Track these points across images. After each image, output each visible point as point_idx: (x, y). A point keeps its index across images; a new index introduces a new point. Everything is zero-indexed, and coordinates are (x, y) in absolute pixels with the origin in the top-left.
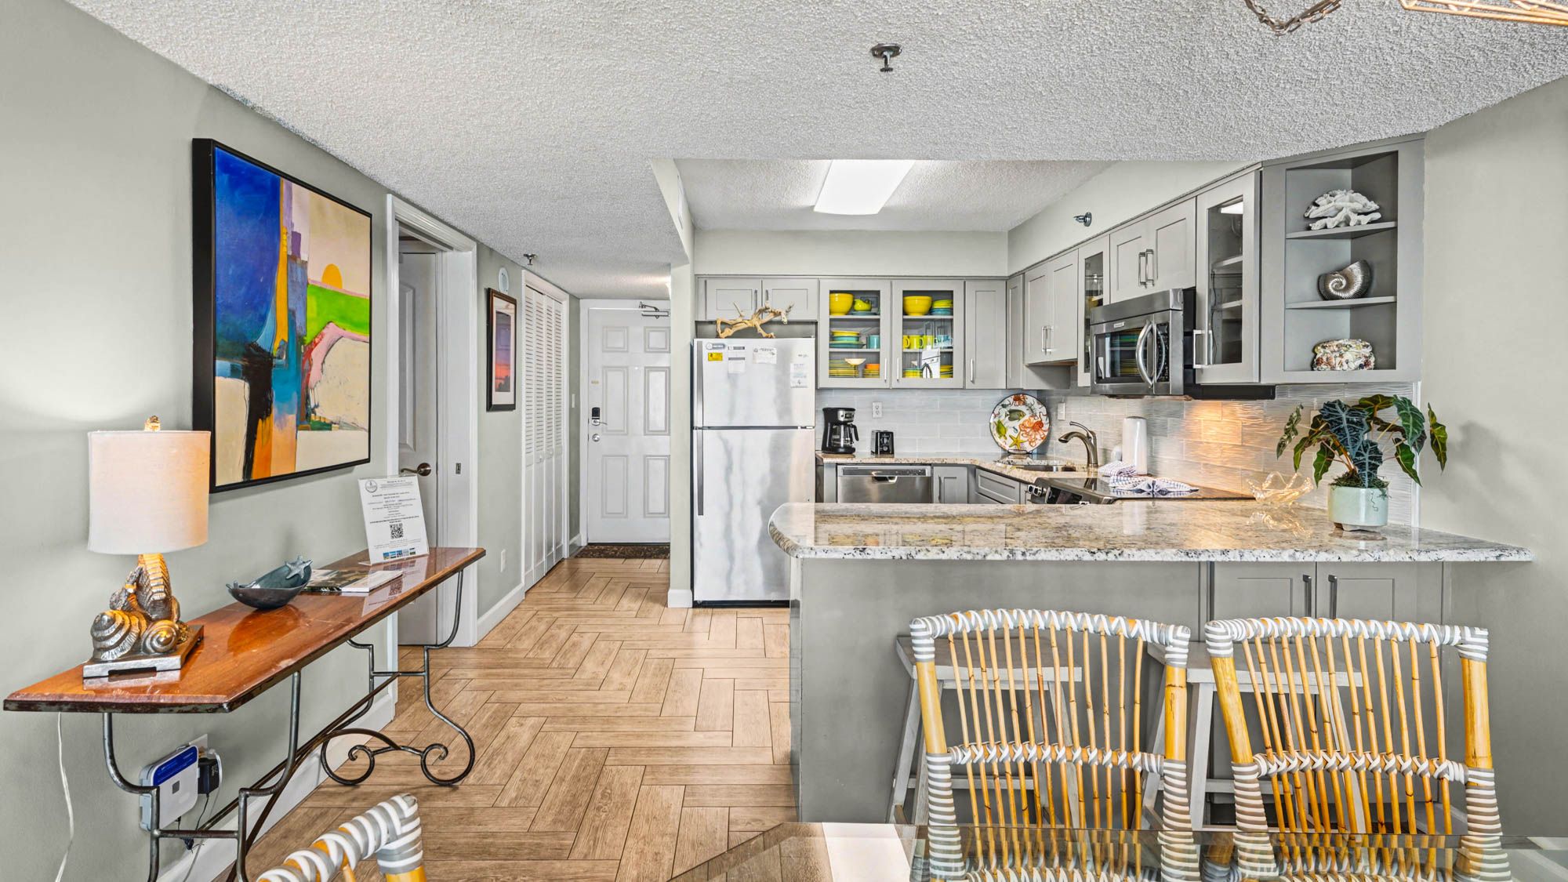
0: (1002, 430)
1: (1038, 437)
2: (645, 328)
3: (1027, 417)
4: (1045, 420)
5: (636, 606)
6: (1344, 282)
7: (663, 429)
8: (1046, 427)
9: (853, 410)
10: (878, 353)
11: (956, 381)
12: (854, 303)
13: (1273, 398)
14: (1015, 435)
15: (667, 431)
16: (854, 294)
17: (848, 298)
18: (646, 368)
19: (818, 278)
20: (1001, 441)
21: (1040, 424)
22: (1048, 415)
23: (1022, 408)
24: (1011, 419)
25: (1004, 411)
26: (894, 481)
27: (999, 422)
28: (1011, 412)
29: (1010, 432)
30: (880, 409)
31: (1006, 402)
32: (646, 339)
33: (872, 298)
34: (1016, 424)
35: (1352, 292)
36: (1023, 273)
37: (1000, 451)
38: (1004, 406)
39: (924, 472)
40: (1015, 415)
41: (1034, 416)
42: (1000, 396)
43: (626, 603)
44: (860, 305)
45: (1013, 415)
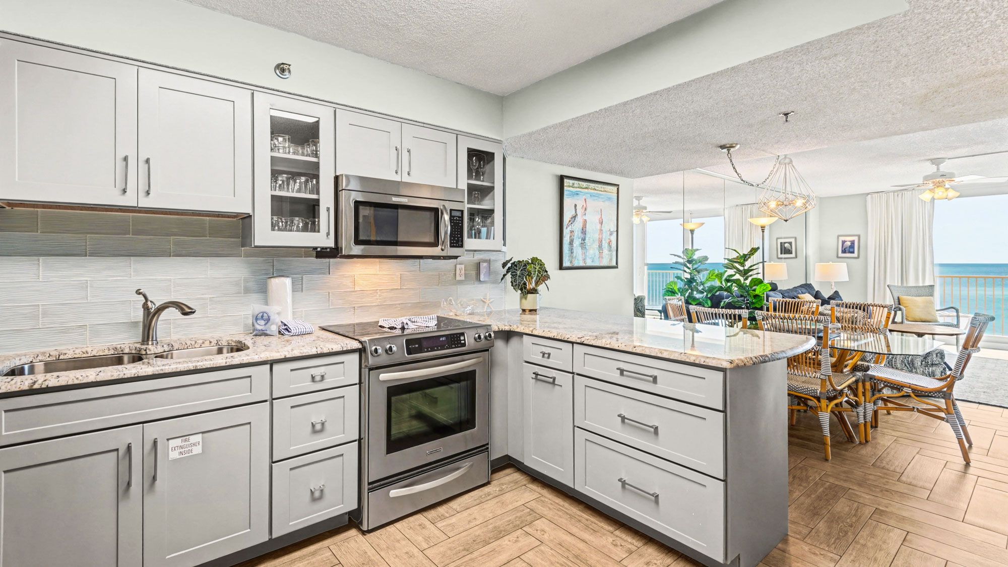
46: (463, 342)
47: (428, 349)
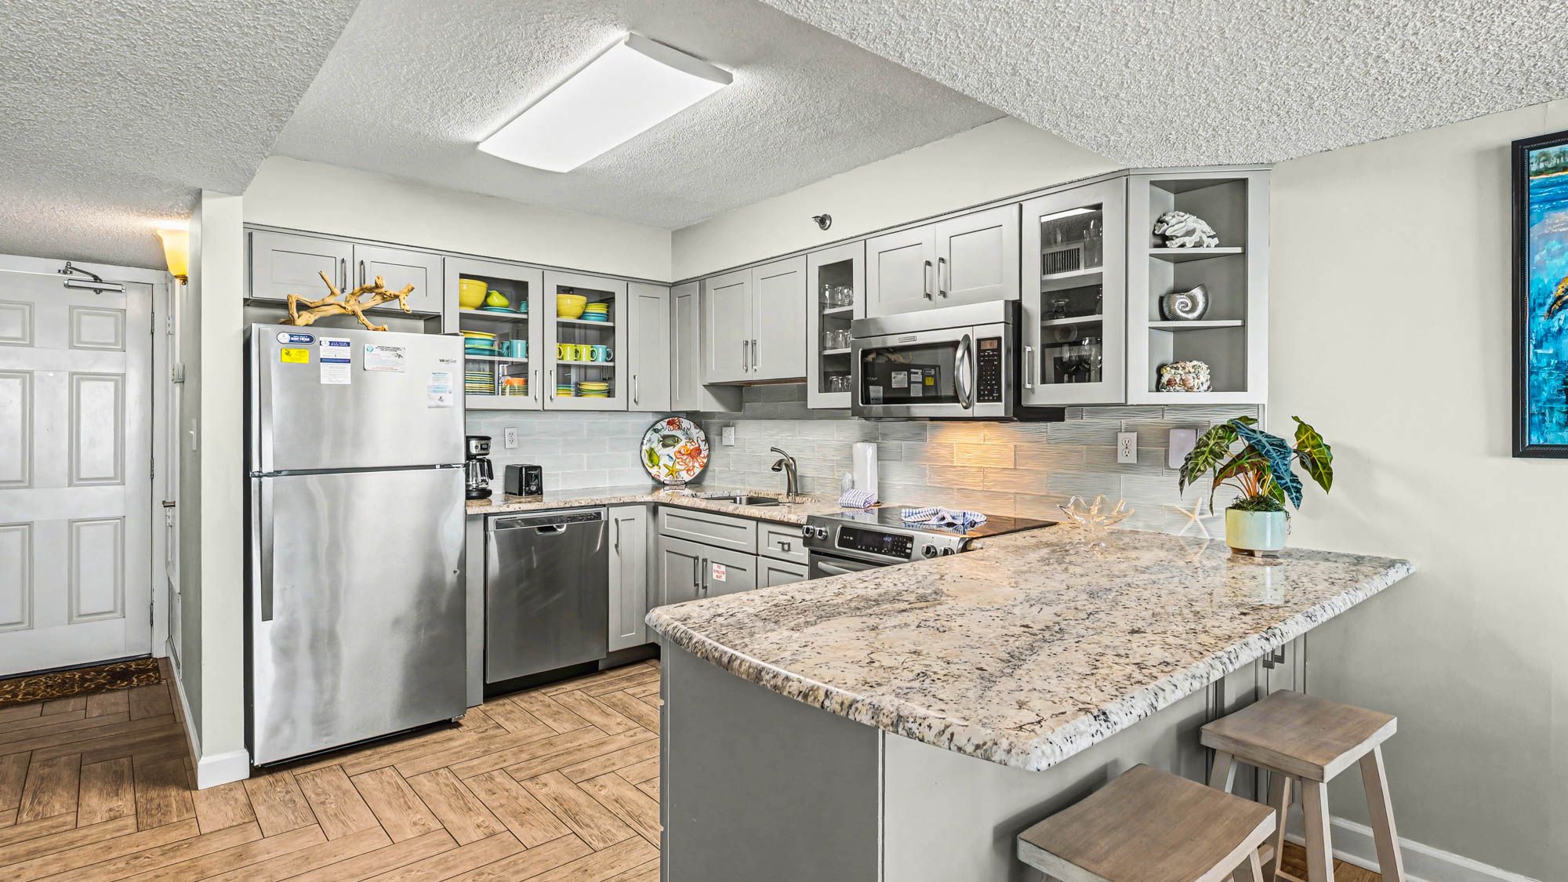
0: (655, 458)
1: (696, 464)
2: (71, 308)
3: (682, 443)
4: (704, 446)
5: (125, 802)
6: (1190, 304)
7: (111, 474)
8: (704, 453)
9: (488, 438)
10: (526, 364)
11: (617, 402)
12: (488, 295)
13: (1063, 420)
14: (670, 464)
15: (119, 477)
16: (492, 283)
17: (482, 286)
18: (72, 374)
19: (444, 254)
20: (654, 471)
21: (698, 451)
22: (707, 440)
23: (678, 433)
24: (665, 446)
25: (656, 437)
26: (563, 530)
27: (652, 449)
28: (665, 437)
29: (664, 460)
30: (515, 437)
31: (658, 426)
32: (73, 326)
33: (518, 291)
34: (671, 451)
35: (1196, 314)
36: (701, 280)
37: (650, 482)
38: (657, 431)
39: (599, 514)
40: (670, 442)
41: (691, 440)
42: (651, 419)
43: (96, 803)
44: (497, 299)
45: (667, 441)
46: (908, 551)
47: (874, 549)
